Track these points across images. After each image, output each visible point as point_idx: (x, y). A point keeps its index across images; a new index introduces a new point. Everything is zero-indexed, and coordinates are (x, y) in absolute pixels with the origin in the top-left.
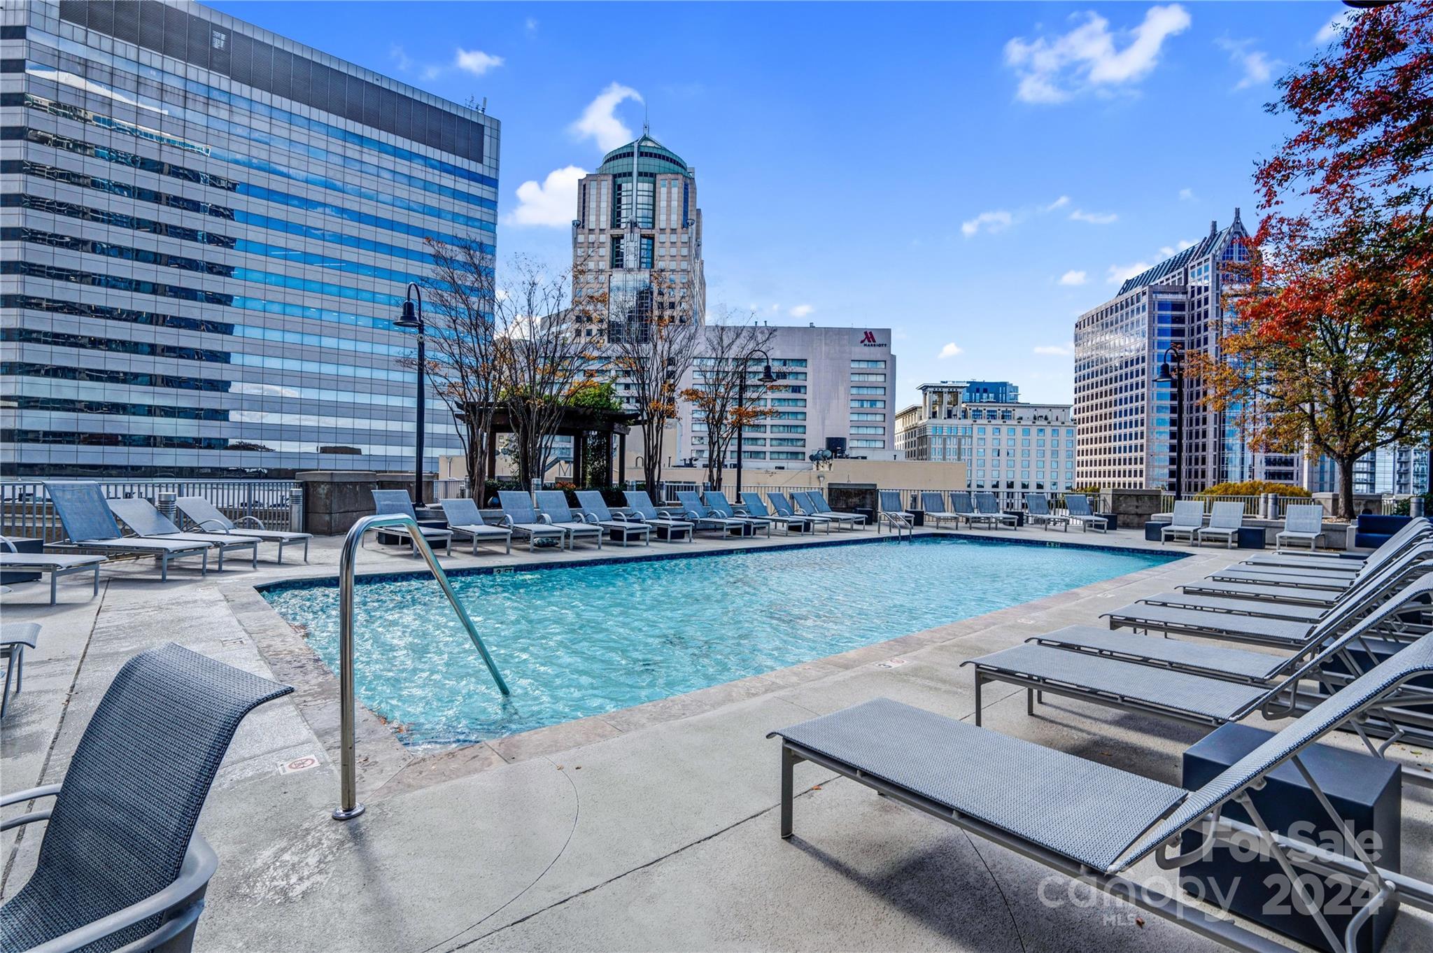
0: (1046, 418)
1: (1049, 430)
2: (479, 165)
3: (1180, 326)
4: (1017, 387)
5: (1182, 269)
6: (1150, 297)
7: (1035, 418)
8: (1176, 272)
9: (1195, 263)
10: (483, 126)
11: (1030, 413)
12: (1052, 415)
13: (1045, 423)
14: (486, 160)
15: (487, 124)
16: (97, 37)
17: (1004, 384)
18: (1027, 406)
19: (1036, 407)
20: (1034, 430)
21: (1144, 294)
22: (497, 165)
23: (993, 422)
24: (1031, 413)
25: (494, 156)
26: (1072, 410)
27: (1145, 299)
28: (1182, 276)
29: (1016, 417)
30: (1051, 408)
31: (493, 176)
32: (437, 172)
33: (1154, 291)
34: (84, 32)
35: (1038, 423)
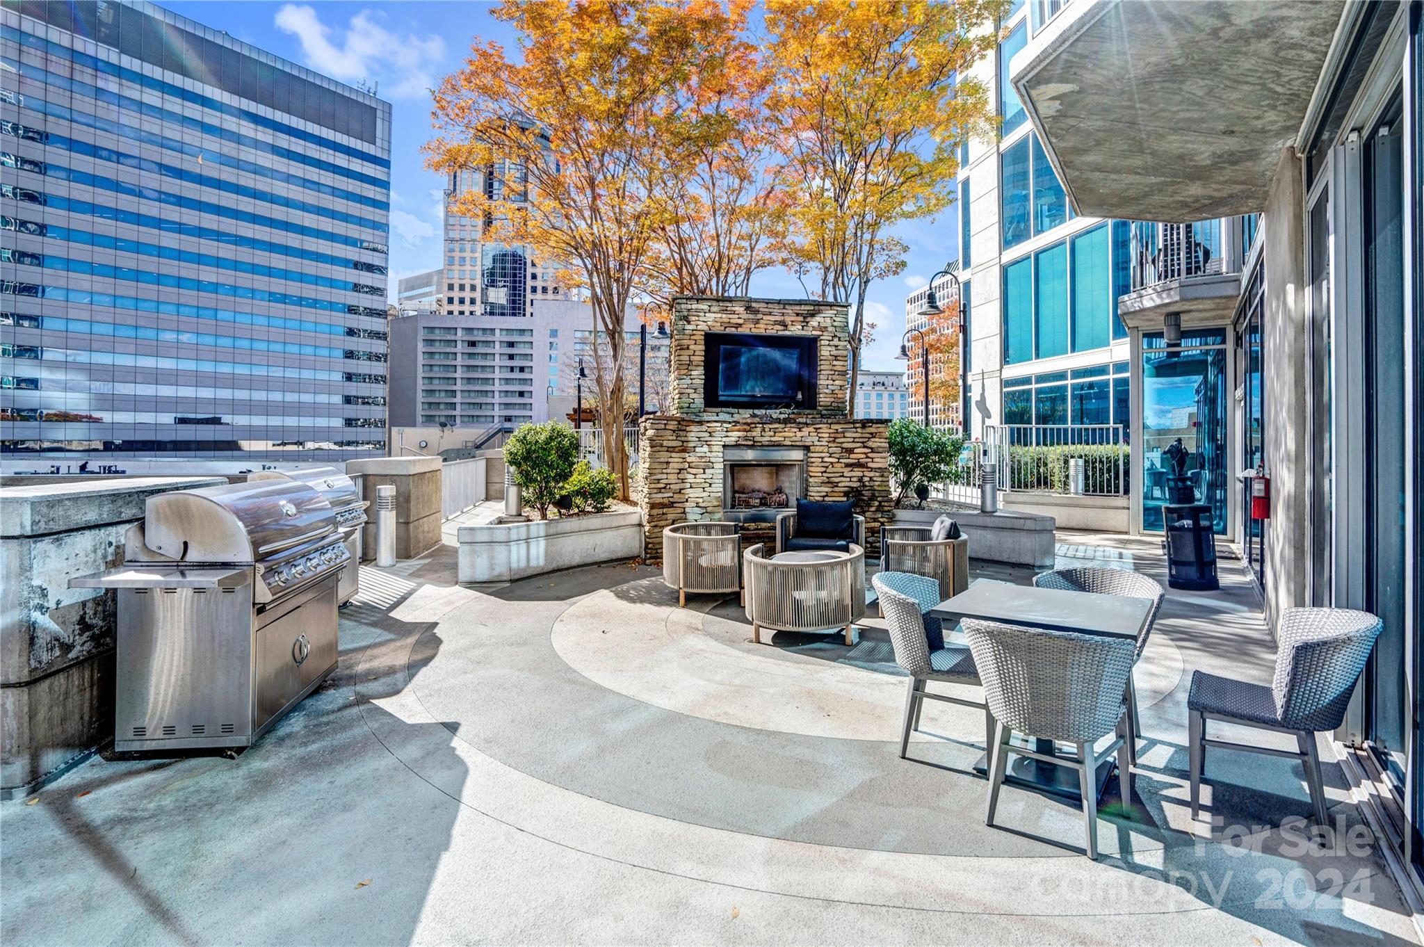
0: (883, 385)
1: (886, 395)
2: (372, 147)
7: (874, 384)
10: (375, 109)
11: (871, 379)
12: (888, 381)
13: (883, 388)
14: (378, 142)
15: (379, 107)
16: (32, 24)
18: (868, 373)
19: (875, 374)
20: (874, 394)
22: (389, 146)
25: (386, 138)
26: (905, 377)
29: (859, 383)
30: (887, 375)
31: (385, 157)
32: (331, 152)
34: (17, 18)
35: (876, 388)
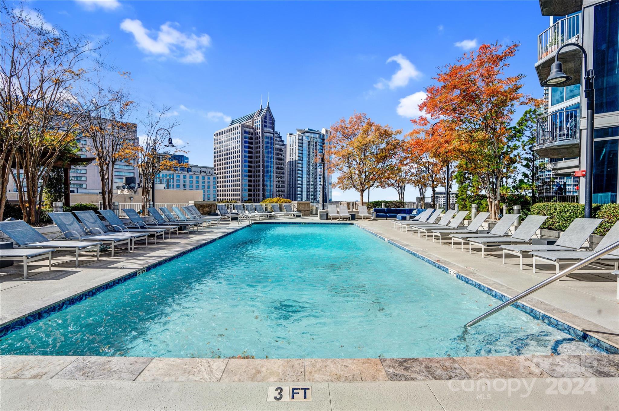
0: (205, 172)
1: (206, 177)
3: (251, 141)
4: (188, 158)
5: (252, 120)
6: (242, 128)
7: (201, 172)
8: (250, 121)
9: (256, 118)
12: (207, 171)
13: (205, 174)
17: (183, 156)
18: (195, 166)
19: (201, 167)
20: (200, 177)
21: (240, 127)
23: (183, 172)
24: (199, 170)
26: (213, 169)
27: (240, 129)
28: (252, 122)
29: (193, 171)
30: (207, 168)
33: (243, 126)
35: (202, 174)
